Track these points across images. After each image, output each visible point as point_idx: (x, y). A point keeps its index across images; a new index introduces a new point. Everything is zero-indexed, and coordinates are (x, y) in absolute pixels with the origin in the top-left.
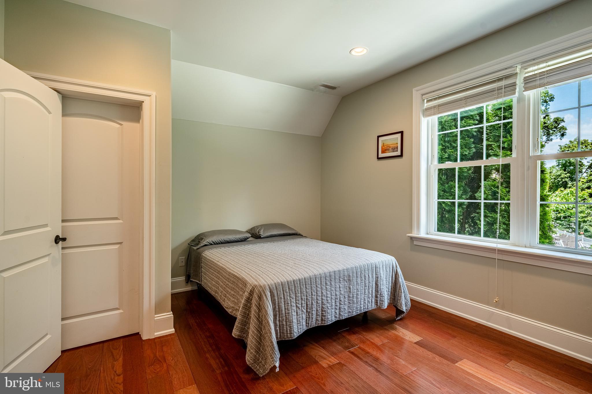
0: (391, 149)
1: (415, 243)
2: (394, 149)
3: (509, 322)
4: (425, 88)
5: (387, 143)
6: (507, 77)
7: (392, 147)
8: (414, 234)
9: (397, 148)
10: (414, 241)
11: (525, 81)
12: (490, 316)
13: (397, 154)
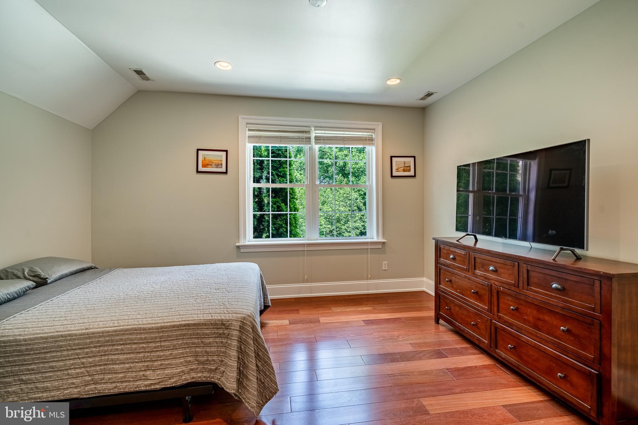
0: (214, 164)
1: (242, 250)
2: (218, 165)
3: (311, 290)
4: (249, 119)
5: (208, 158)
6: (306, 132)
7: (215, 163)
8: (241, 243)
9: (222, 165)
10: (241, 249)
11: (315, 138)
12: (300, 290)
13: (221, 170)
